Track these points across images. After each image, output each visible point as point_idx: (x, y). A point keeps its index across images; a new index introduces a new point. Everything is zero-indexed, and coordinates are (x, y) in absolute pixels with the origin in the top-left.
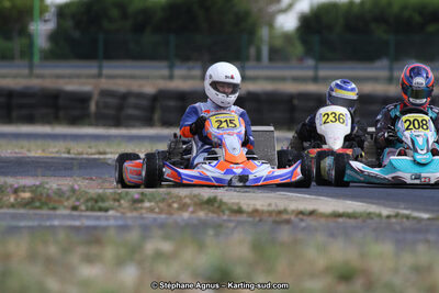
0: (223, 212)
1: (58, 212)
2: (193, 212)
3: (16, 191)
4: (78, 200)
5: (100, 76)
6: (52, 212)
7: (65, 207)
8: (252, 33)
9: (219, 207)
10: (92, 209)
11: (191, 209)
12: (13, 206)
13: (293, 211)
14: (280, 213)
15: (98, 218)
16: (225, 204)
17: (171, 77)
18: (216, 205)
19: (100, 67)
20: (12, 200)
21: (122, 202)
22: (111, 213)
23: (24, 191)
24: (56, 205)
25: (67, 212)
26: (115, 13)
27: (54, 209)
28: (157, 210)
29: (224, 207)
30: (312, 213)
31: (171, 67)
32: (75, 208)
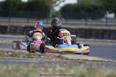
0: (63, 59)
1: (20, 58)
2: (55, 59)
3: (7, 52)
4: (24, 55)
5: (9, 22)
6: (18, 58)
7: (21, 57)
8: (49, 11)
9: (62, 58)
10: (29, 58)
11: (54, 58)
12: (7, 56)
13: (82, 59)
14: (78, 60)
15: (31, 60)
16: (63, 57)
17: (28, 22)
18: (61, 57)
19: (9, 19)
20: (6, 54)
21: (36, 56)
22: (34, 59)
23: (9, 52)
24: (19, 56)
25: (22, 58)
26: (12, 5)
27: (19, 57)
28: (46, 58)
29: (63, 58)
30: (87, 60)
31: (28, 20)
32: (24, 57)
